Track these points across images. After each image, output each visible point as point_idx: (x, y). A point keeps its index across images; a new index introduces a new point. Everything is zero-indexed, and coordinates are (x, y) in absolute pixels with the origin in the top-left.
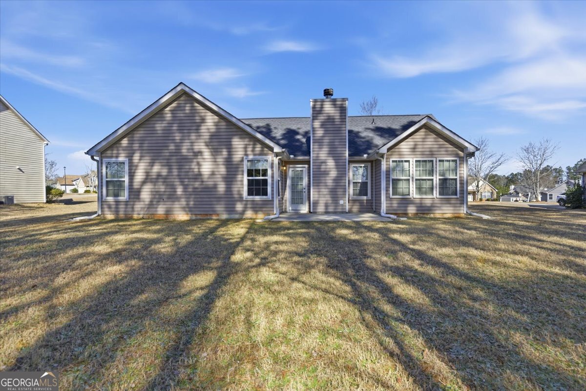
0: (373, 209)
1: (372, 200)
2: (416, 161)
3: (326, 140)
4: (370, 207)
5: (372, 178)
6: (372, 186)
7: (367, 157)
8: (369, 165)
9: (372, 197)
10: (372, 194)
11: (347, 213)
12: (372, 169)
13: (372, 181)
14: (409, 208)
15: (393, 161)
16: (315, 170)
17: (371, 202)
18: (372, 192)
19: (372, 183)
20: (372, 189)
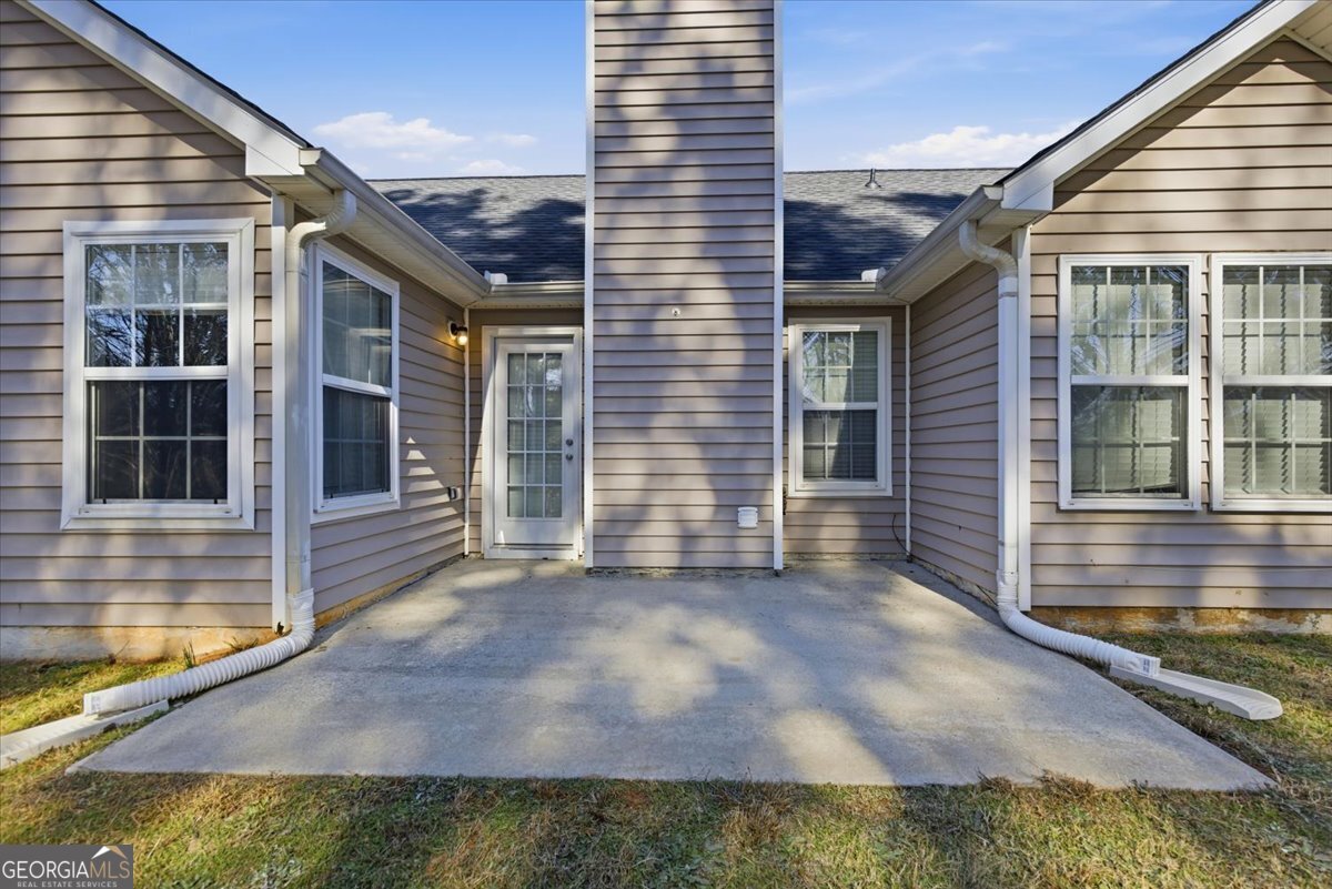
0: (901, 542)
1: (897, 498)
2: (1231, 274)
3: (689, 181)
4: (889, 534)
5: (897, 389)
6: (897, 431)
7: (880, 281)
8: (883, 326)
9: (898, 486)
10: (897, 473)
11: (777, 574)
12: (897, 349)
13: (897, 404)
14: (1213, 578)
15: (1079, 275)
16: (604, 361)
17: (892, 507)
18: (897, 459)
19: (897, 418)
20: (897, 445)
